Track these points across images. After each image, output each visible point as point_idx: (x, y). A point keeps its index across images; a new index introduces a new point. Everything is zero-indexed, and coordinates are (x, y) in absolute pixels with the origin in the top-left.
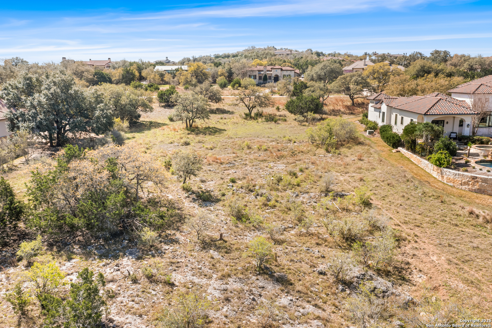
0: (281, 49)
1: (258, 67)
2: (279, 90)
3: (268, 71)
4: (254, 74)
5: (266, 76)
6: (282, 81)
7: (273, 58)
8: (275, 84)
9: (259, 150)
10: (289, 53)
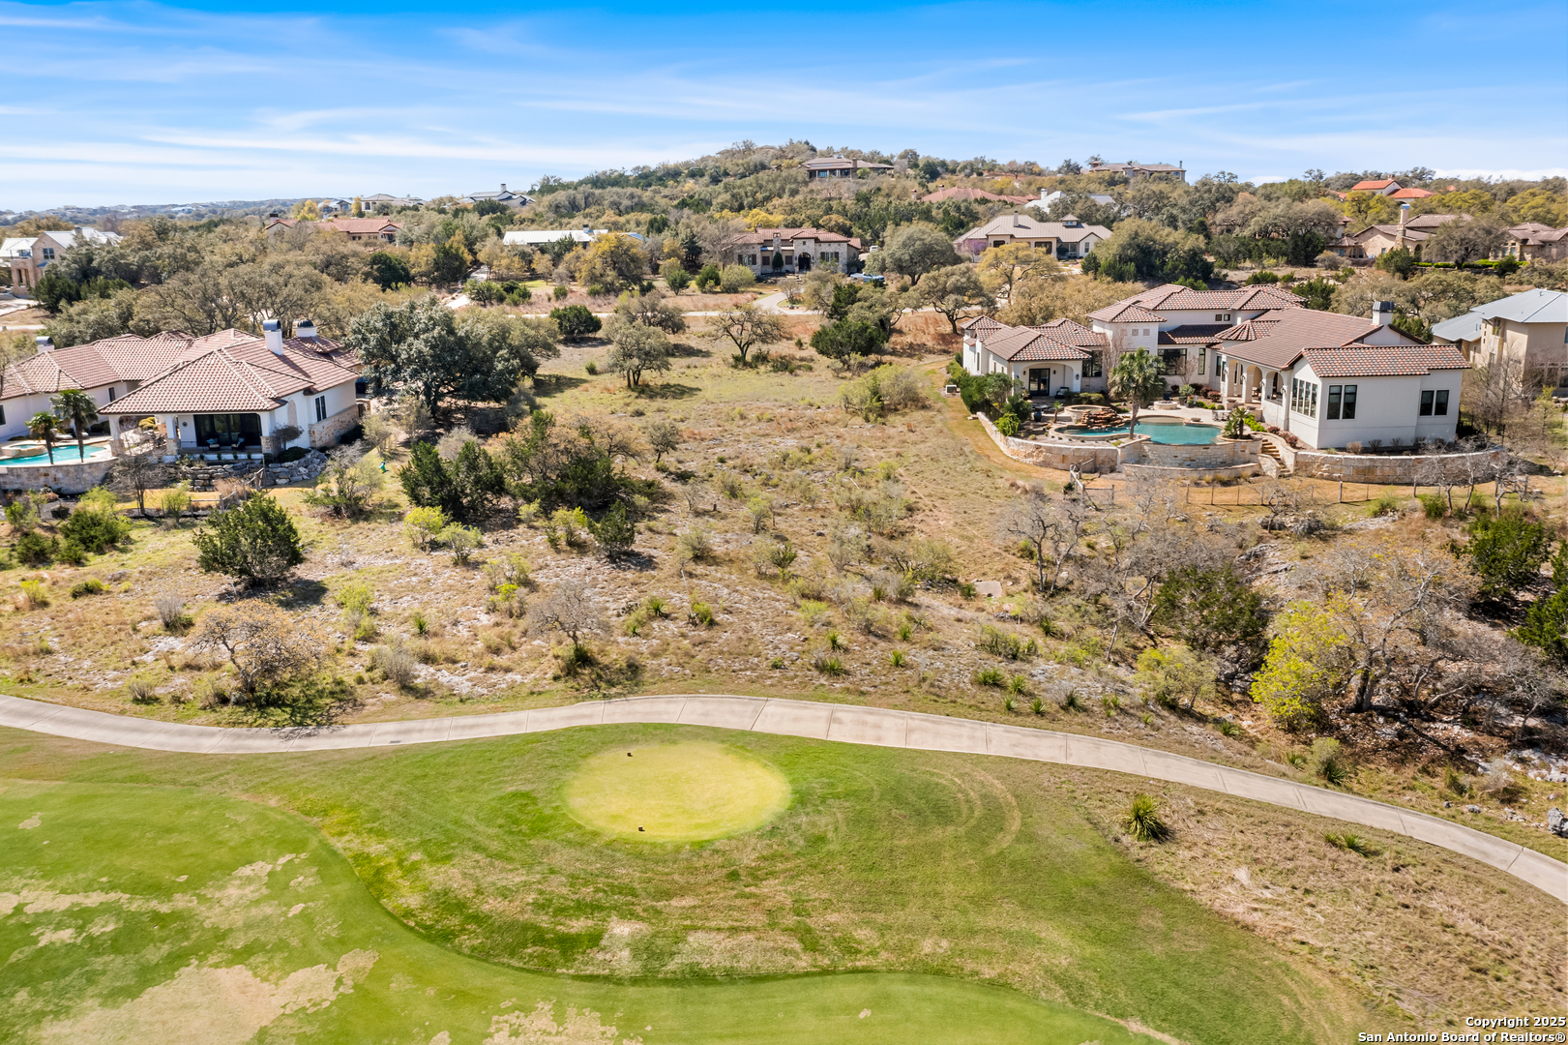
0: (830, 150)
1: (760, 232)
2: (808, 296)
3: (783, 242)
4: (751, 252)
5: (778, 256)
6: (817, 271)
8: (800, 279)
9: (759, 420)
10: (851, 165)
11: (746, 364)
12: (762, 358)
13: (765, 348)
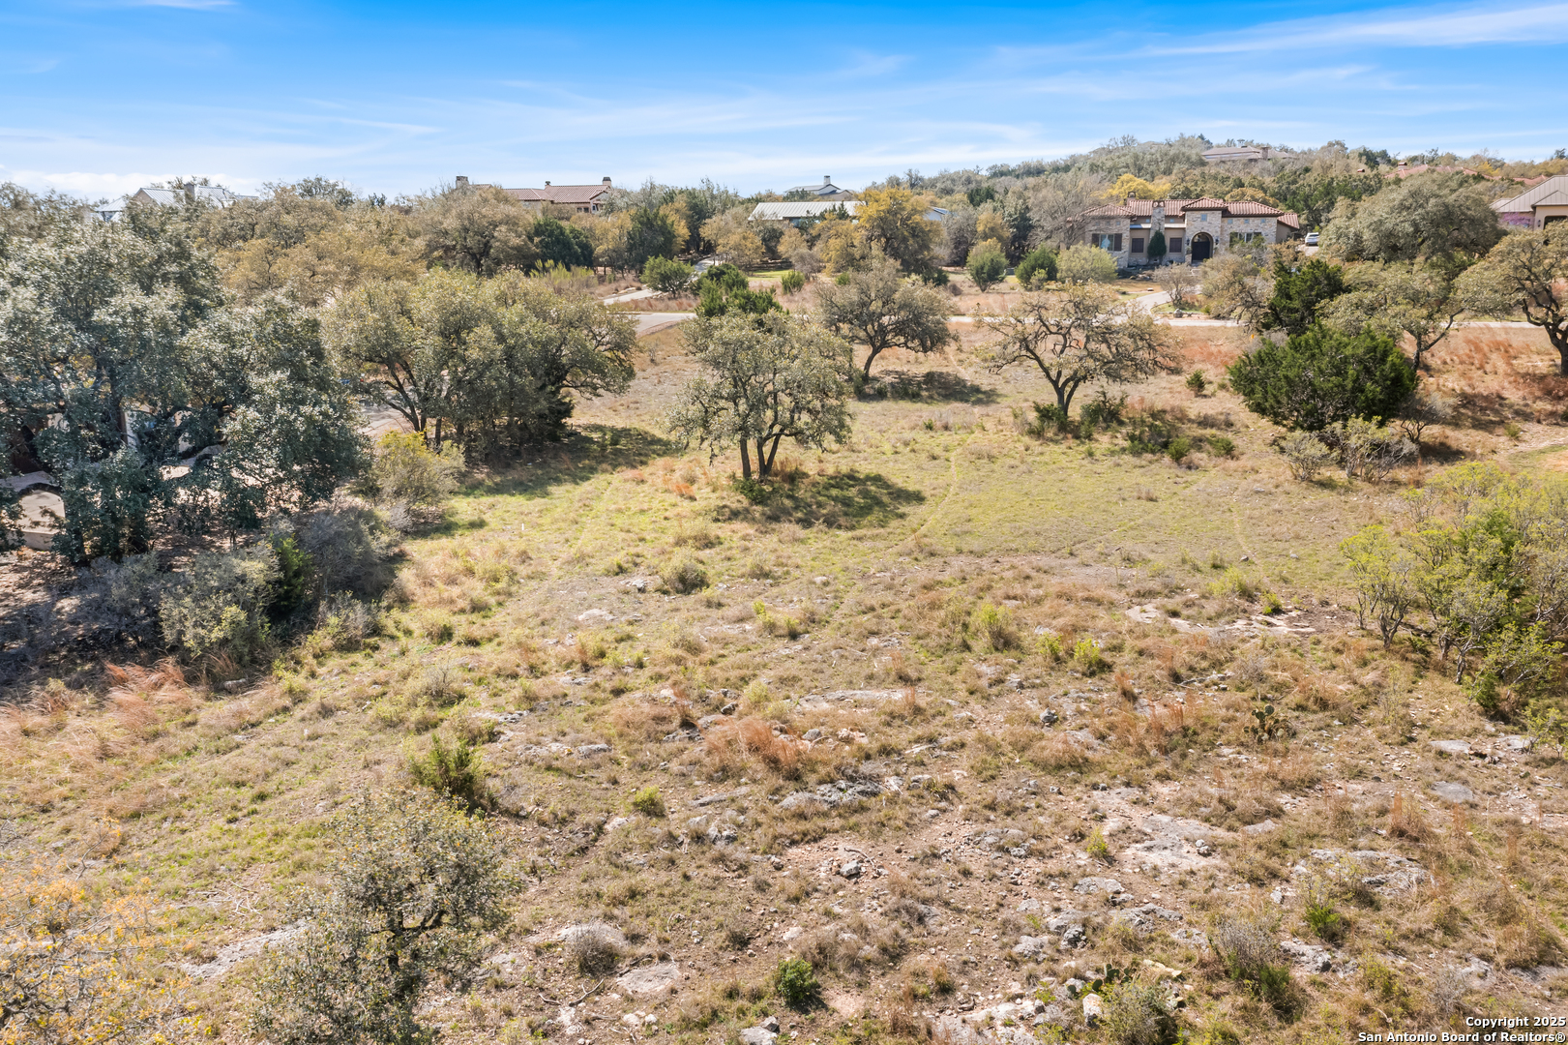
0: (1230, 143)
1: (1132, 203)
2: (1210, 296)
3: (1168, 218)
4: (1114, 229)
5: (1159, 238)
6: (1224, 260)
7: (1197, 171)
8: (1194, 272)
9: (1058, 663)
10: (1260, 156)
11: (1066, 428)
12: (1105, 415)
13: (1114, 391)
